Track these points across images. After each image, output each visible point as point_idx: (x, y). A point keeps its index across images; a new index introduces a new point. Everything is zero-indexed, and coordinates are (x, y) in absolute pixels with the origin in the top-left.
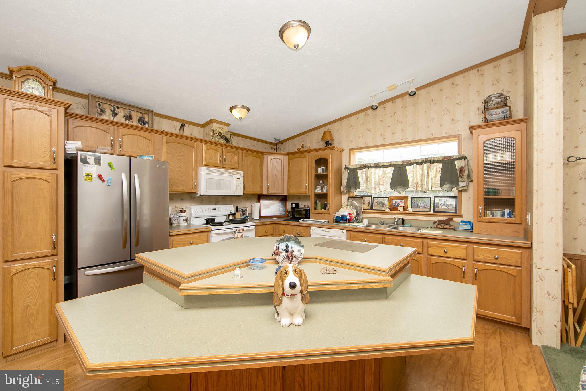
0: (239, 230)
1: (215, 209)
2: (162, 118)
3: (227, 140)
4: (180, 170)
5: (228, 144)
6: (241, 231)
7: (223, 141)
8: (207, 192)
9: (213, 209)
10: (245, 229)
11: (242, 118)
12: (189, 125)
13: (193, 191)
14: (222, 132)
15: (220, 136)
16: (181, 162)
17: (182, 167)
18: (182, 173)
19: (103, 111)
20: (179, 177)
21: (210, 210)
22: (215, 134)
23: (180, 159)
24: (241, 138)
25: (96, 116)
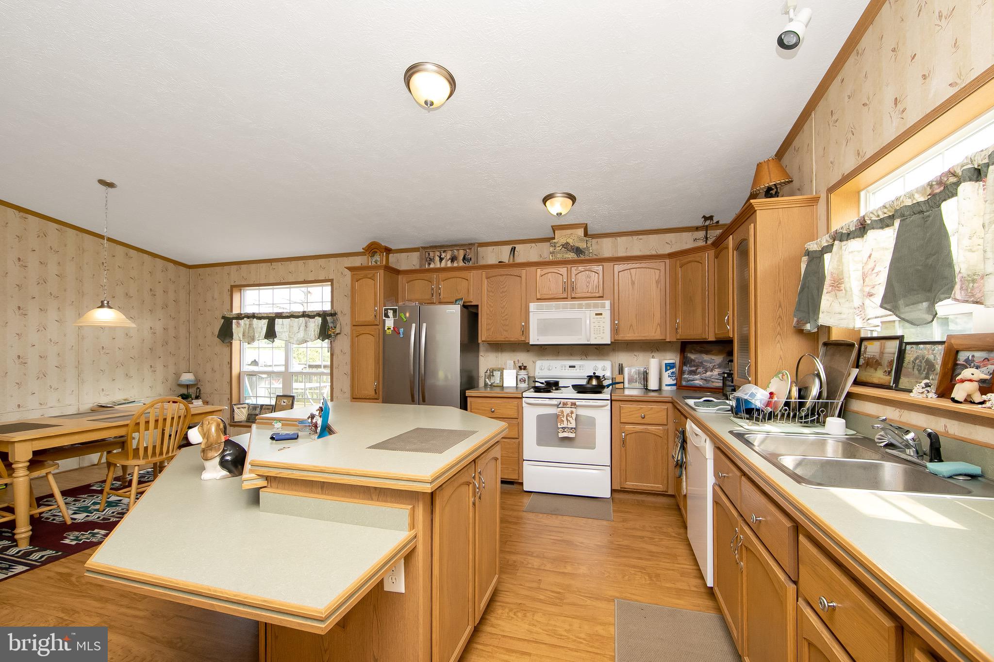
0: (564, 404)
1: (574, 367)
2: (501, 246)
3: (578, 251)
4: (503, 311)
5: (582, 257)
6: (569, 406)
7: (571, 256)
8: (538, 340)
9: (570, 367)
10: (578, 403)
11: (561, 214)
12: (537, 244)
13: (520, 339)
14: (570, 241)
15: (565, 248)
16: (504, 300)
17: (506, 306)
18: (507, 315)
19: (432, 260)
20: (502, 322)
21: (564, 368)
22: (557, 248)
23: (503, 297)
24: (635, 238)
25: (427, 266)
